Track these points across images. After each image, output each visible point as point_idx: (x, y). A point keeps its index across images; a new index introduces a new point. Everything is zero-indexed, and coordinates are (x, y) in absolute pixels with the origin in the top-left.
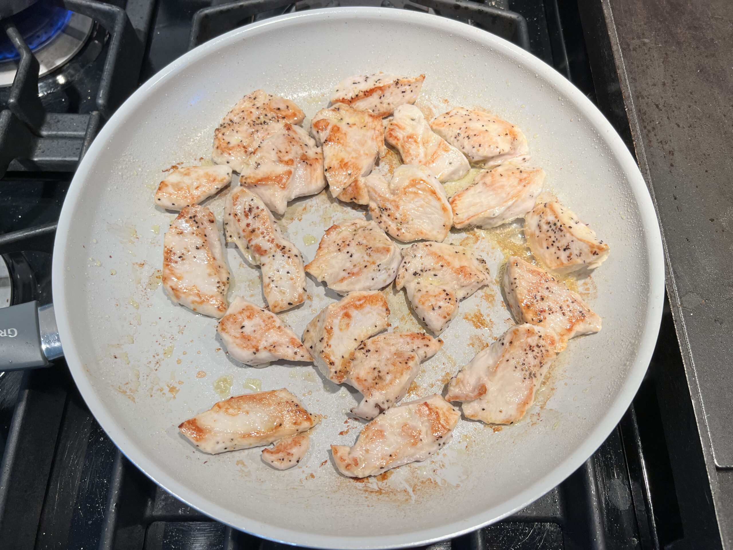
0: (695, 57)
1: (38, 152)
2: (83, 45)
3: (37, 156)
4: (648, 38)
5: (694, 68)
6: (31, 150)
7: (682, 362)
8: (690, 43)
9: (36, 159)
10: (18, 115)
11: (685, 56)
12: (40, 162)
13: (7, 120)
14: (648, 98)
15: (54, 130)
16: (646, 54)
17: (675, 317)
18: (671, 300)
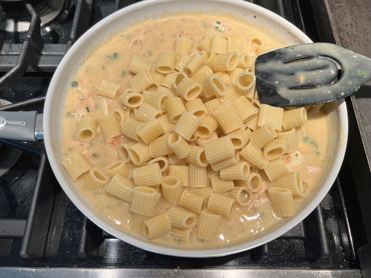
0: (366, 12)
1: (41, 62)
2: (60, 12)
3: (40, 64)
4: (342, 3)
5: (366, 18)
6: (37, 61)
7: (366, 156)
8: (363, 6)
9: (40, 66)
10: (31, 43)
11: (361, 12)
12: (42, 67)
13: (27, 45)
14: (344, 32)
15: (48, 52)
16: (342, 11)
17: (362, 135)
18: (360, 127)
